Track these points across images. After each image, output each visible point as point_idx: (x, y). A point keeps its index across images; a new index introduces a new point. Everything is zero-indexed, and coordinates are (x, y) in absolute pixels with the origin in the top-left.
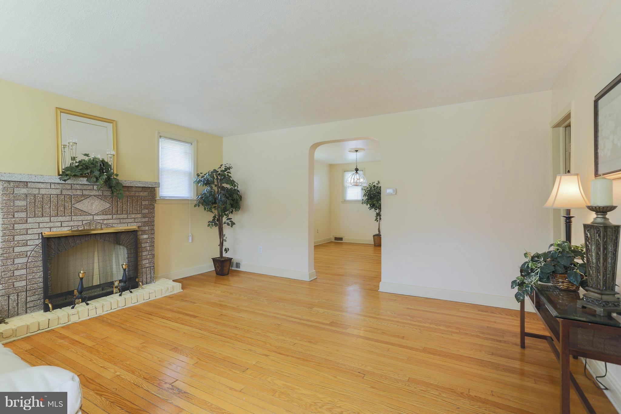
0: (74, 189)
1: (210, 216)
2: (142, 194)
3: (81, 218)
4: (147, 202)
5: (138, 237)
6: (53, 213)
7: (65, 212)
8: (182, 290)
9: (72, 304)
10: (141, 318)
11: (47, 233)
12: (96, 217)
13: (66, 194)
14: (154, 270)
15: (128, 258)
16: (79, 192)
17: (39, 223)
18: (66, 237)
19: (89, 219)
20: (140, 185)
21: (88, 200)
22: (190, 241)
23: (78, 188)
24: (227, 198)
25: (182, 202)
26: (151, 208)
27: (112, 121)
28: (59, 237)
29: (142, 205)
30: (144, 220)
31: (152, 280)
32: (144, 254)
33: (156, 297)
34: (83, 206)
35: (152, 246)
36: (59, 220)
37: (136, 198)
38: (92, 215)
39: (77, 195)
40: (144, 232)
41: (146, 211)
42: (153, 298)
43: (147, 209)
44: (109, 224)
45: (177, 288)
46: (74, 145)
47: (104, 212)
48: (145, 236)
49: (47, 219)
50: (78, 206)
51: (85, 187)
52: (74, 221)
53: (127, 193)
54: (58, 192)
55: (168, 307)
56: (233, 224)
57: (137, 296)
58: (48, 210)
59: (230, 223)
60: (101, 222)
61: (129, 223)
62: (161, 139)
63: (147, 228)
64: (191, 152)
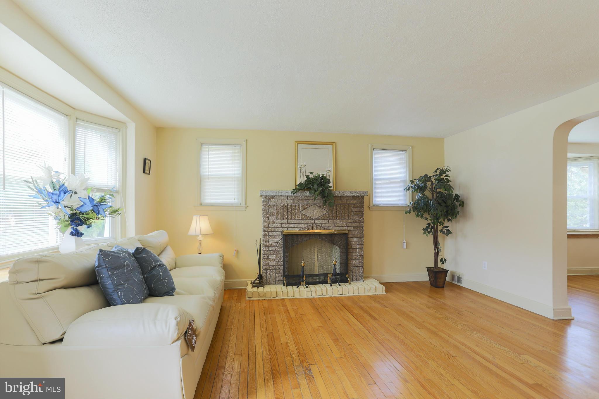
0: (301, 200)
1: (423, 223)
2: (352, 202)
3: (306, 221)
4: (357, 209)
5: (349, 239)
6: (289, 217)
7: (296, 217)
8: (385, 293)
9: (298, 284)
10: (336, 308)
11: (286, 231)
12: (317, 221)
13: (297, 204)
14: (363, 270)
15: (340, 256)
16: (305, 202)
17: (281, 224)
18: (297, 235)
19: (311, 222)
20: (350, 195)
21: (311, 207)
22: (405, 247)
23: (304, 199)
24: (440, 204)
25: (396, 208)
26: (361, 214)
27: (332, 143)
28: (293, 235)
29: (352, 211)
30: (354, 225)
31: (362, 278)
32: (354, 254)
33: (359, 293)
34: (308, 212)
35: (361, 248)
36: (293, 223)
37: (347, 205)
38: (314, 219)
39: (303, 204)
40: (354, 236)
41: (356, 217)
42: (356, 294)
43: (356, 215)
44: (326, 227)
45: (381, 290)
46: (304, 167)
47: (322, 218)
48: (355, 239)
49: (285, 221)
50: (304, 212)
51: (308, 198)
52: (301, 223)
53: (340, 202)
54: (291, 202)
55: (362, 305)
56: (449, 232)
57: (343, 289)
58: (286, 215)
59: (446, 231)
60: (320, 225)
61: (341, 227)
62: (375, 151)
63: (357, 232)
64: (406, 159)
